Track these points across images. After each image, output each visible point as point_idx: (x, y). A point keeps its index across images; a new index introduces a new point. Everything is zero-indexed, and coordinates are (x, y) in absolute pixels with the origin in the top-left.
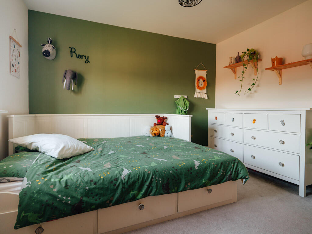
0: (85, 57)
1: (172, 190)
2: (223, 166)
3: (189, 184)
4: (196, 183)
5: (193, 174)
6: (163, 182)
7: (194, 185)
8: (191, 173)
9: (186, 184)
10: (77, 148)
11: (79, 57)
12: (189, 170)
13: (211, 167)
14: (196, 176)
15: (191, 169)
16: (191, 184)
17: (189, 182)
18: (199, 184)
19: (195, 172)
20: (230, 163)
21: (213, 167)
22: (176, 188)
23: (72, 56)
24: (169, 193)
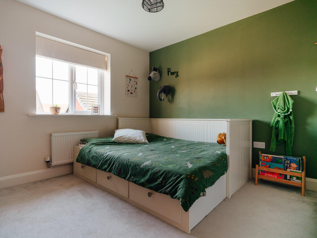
0: (176, 72)
1: (121, 175)
2: (164, 175)
3: (132, 177)
4: (137, 179)
5: (138, 170)
6: (118, 167)
7: (135, 180)
8: (136, 169)
9: (131, 176)
10: (132, 139)
11: (173, 74)
12: (136, 166)
13: (152, 171)
14: (139, 173)
15: (138, 165)
16: (133, 178)
17: (133, 176)
18: (139, 181)
19: (139, 169)
20: (173, 176)
21: (155, 172)
22: (125, 175)
23: (168, 75)
24: (119, 176)
